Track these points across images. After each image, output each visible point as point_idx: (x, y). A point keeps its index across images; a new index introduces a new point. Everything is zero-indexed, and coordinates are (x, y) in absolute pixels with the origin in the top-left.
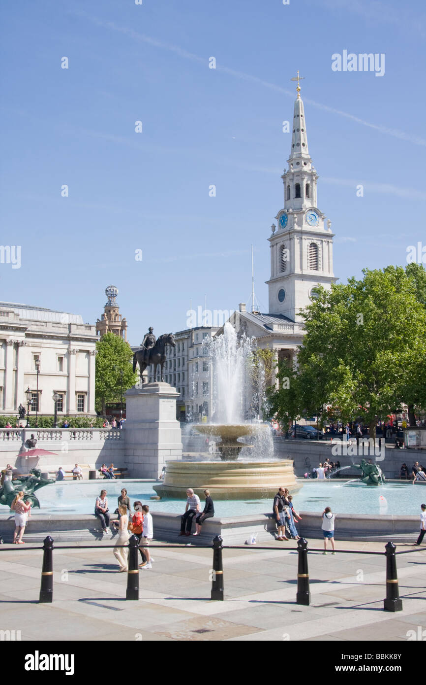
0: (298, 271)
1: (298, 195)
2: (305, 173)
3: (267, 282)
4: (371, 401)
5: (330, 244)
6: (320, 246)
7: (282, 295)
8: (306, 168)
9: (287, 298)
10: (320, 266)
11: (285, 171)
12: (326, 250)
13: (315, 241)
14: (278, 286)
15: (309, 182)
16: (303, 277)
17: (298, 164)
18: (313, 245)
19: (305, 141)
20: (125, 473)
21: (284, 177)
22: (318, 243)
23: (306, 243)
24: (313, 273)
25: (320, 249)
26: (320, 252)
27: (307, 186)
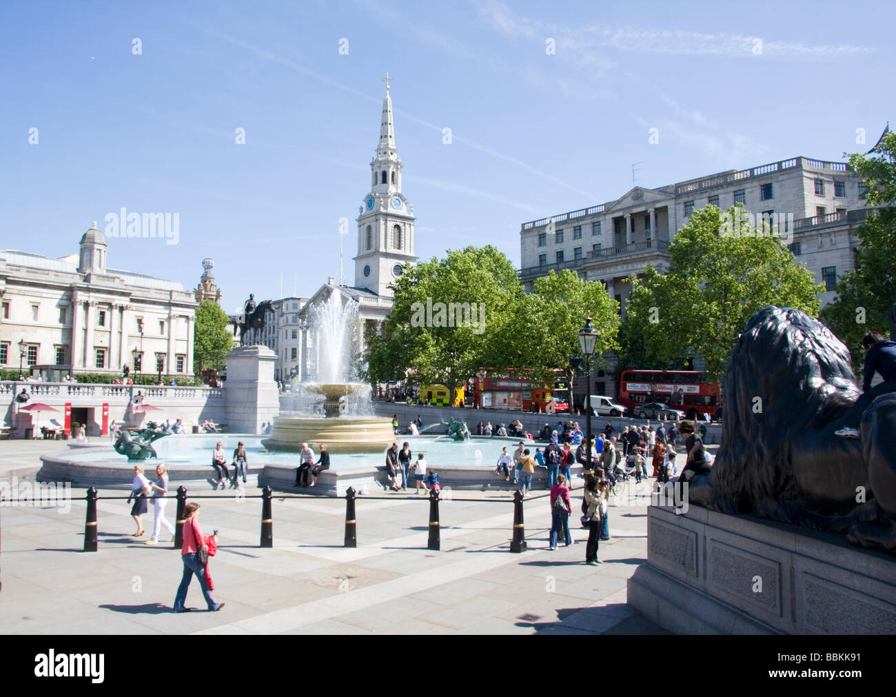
0: (382, 249)
1: (385, 181)
2: (392, 162)
3: (354, 259)
4: (452, 366)
5: (412, 226)
6: (403, 228)
7: (367, 271)
8: (393, 158)
9: (371, 273)
10: (402, 246)
11: (373, 159)
12: (408, 231)
13: (398, 223)
14: (364, 263)
15: (395, 170)
16: (387, 255)
17: (385, 153)
18: (397, 227)
19: (392, 133)
20: (225, 428)
21: (372, 165)
22: (401, 225)
23: (391, 224)
24: (396, 251)
25: (403, 230)
26: (403, 233)
27: (393, 174)
